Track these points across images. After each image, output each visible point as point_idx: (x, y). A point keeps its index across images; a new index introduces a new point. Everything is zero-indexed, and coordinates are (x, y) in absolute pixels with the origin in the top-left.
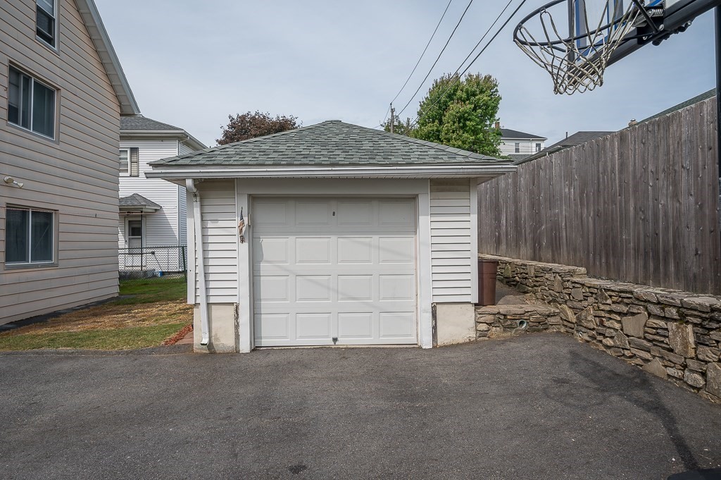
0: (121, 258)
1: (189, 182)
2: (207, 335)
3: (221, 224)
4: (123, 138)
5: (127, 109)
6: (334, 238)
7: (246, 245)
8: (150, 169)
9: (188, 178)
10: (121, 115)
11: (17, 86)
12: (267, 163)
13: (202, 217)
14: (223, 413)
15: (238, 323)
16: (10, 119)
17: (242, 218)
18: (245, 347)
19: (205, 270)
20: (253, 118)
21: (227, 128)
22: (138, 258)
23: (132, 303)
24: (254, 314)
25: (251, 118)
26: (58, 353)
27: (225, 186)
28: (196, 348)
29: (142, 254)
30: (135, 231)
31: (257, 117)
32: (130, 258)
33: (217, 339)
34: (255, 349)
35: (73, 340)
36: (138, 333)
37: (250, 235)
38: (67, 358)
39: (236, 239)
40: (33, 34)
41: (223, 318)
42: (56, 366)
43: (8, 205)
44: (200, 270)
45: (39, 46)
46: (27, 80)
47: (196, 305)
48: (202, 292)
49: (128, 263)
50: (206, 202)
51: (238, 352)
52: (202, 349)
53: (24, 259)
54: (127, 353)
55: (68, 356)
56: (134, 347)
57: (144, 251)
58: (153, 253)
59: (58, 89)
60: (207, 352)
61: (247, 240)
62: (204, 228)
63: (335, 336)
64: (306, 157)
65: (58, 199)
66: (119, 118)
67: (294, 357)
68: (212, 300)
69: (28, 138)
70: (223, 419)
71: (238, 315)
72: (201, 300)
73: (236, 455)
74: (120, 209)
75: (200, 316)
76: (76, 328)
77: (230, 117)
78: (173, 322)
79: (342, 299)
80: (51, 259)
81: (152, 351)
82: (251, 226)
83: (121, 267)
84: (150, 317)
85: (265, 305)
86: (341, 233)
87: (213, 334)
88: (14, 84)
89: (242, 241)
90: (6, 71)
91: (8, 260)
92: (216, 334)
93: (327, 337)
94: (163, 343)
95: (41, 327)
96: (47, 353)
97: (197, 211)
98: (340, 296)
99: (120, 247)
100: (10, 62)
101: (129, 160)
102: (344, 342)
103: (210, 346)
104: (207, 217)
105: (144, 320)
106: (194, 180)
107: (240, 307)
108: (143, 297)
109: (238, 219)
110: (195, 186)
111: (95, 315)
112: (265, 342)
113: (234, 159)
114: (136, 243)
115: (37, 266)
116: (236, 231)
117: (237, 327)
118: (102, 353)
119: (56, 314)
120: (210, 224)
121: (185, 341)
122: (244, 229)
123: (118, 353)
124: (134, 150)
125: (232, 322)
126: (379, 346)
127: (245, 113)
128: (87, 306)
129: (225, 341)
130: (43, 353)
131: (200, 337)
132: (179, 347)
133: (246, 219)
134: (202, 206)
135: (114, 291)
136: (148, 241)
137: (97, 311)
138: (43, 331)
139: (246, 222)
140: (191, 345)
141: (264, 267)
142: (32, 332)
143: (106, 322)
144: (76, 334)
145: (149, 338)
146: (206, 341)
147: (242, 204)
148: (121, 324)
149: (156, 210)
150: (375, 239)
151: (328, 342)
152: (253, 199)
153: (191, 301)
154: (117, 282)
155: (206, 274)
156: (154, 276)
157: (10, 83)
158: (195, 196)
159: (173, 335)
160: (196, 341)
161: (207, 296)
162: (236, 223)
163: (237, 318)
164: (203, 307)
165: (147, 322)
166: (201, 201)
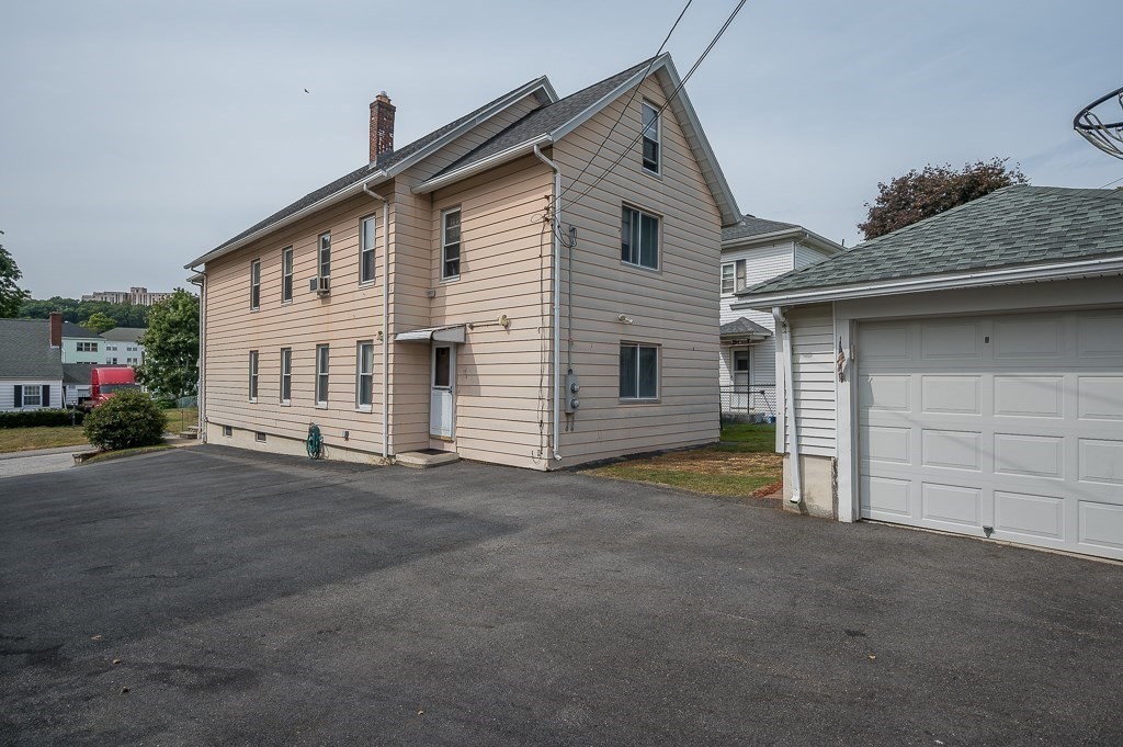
0: (725, 398)
1: (776, 311)
2: (798, 492)
3: (816, 358)
4: (725, 250)
5: (728, 218)
6: (987, 377)
7: (847, 384)
8: (735, 301)
9: (775, 306)
10: (722, 227)
11: (629, 223)
12: (872, 278)
13: (792, 350)
14: (795, 570)
15: (836, 483)
16: (623, 259)
17: (841, 351)
18: (845, 514)
19: (796, 414)
20: (921, 179)
21: (874, 204)
22: (744, 398)
23: (731, 451)
24: (860, 475)
25: (916, 180)
26: (658, 487)
27: (820, 312)
28: (786, 503)
29: (749, 393)
30: (741, 364)
31: (927, 175)
32: (736, 397)
33: (811, 499)
34: (860, 520)
35: (670, 477)
36: (728, 480)
37: (855, 371)
38: (664, 493)
39: (834, 377)
40: (640, 167)
41: (818, 475)
42: (655, 498)
43: (622, 342)
44: (790, 413)
45: (646, 177)
46: (636, 214)
47: (786, 454)
48: (792, 440)
49: (732, 403)
50: (798, 332)
51: (836, 519)
52: (793, 507)
53: (634, 395)
54: (716, 498)
55: (665, 492)
56: (723, 493)
57: (752, 389)
58: (763, 392)
59: (661, 217)
60: (799, 512)
61: (848, 377)
62: (794, 364)
63: (989, 525)
64: (933, 261)
65: (661, 333)
66: (719, 230)
67: (912, 540)
68: (805, 451)
69: (637, 273)
70: (794, 574)
71: (836, 472)
72: (792, 449)
73: (795, 605)
74: (721, 338)
75: (790, 468)
76: (676, 468)
77: (879, 186)
78: (769, 475)
79: (1002, 470)
80: (655, 395)
81: (739, 500)
82: (856, 360)
83: (725, 409)
84: (747, 467)
85: (875, 465)
86: (999, 368)
87: (806, 491)
88: (626, 222)
89: (842, 379)
90: (619, 212)
91: (622, 395)
92: (810, 493)
93: (975, 524)
94: (751, 494)
95: (646, 463)
96: (649, 485)
97: (786, 344)
98: (998, 465)
99: (721, 384)
100: (623, 202)
101: (735, 277)
102: (1001, 536)
103: (802, 504)
104: (799, 350)
105: (738, 470)
106: (782, 308)
107: (839, 463)
108: (745, 445)
109: (836, 351)
110: (784, 315)
111: (693, 458)
112: (875, 514)
113: (830, 277)
114: (743, 380)
115: (643, 402)
116: (835, 367)
117: (835, 487)
118: (693, 494)
119: (659, 453)
120: (802, 359)
121: (775, 496)
122: (844, 364)
123: (707, 496)
124: (741, 263)
125: (829, 481)
126: (1075, 555)
127: (906, 174)
128: (687, 449)
129: (821, 503)
130: (646, 485)
131: (791, 494)
132: (768, 501)
133: (847, 352)
134: (792, 338)
135: (715, 435)
136: (757, 377)
137: (696, 455)
138: (648, 467)
139: (847, 356)
140: (780, 501)
141: (874, 415)
142: (639, 467)
143: (702, 466)
144: (674, 473)
145: (739, 486)
146: (796, 498)
147: (842, 333)
148: (716, 470)
149: (766, 337)
150: (1069, 378)
151: (977, 531)
152: (858, 326)
153: (780, 449)
154: (718, 425)
155: (797, 419)
156: (764, 422)
157: (623, 222)
158: (784, 326)
159: (763, 488)
160: (786, 497)
161: (799, 446)
162: (834, 357)
163: (835, 476)
164: (794, 457)
165: (741, 472)
166: (791, 332)
